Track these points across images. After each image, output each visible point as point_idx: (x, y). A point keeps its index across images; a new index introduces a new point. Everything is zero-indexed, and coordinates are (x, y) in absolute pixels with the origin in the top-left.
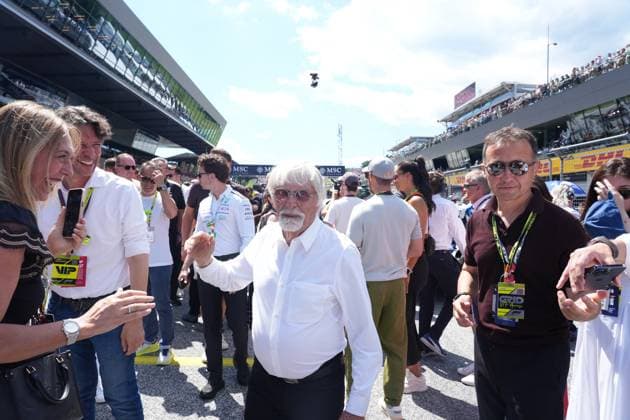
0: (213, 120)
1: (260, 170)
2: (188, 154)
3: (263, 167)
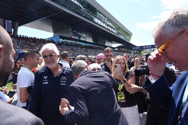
0: (129, 34)
1: (144, 47)
2: (121, 45)
3: (145, 46)
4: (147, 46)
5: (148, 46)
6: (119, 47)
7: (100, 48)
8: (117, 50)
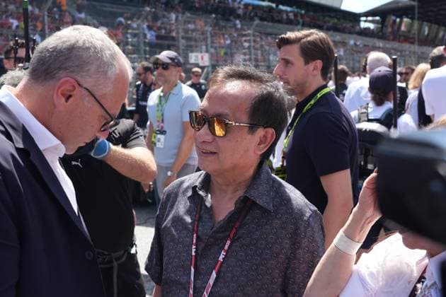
6: (381, 13)
7: (275, 15)
8: (372, 26)
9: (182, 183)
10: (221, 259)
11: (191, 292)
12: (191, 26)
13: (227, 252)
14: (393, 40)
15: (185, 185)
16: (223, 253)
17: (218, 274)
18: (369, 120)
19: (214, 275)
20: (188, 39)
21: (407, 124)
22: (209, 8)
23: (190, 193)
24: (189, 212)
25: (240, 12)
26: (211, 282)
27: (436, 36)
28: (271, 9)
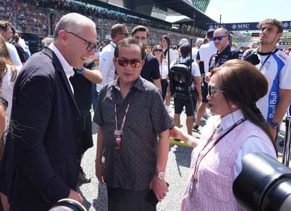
1: (234, 27)
2: (186, 19)
3: (237, 24)
4: (240, 24)
5: (243, 24)
6: (180, 23)
7: (139, 22)
8: (176, 28)
9: (108, 85)
10: (126, 111)
11: (117, 126)
12: (106, 25)
13: (129, 108)
14: (184, 34)
15: (109, 86)
16: (127, 109)
17: (126, 117)
18: (181, 63)
19: (125, 118)
20: (105, 29)
21: (195, 65)
22: (114, 17)
23: (111, 89)
24: (111, 96)
25: (126, 20)
26: (124, 120)
27: (200, 33)
28: (138, 19)
